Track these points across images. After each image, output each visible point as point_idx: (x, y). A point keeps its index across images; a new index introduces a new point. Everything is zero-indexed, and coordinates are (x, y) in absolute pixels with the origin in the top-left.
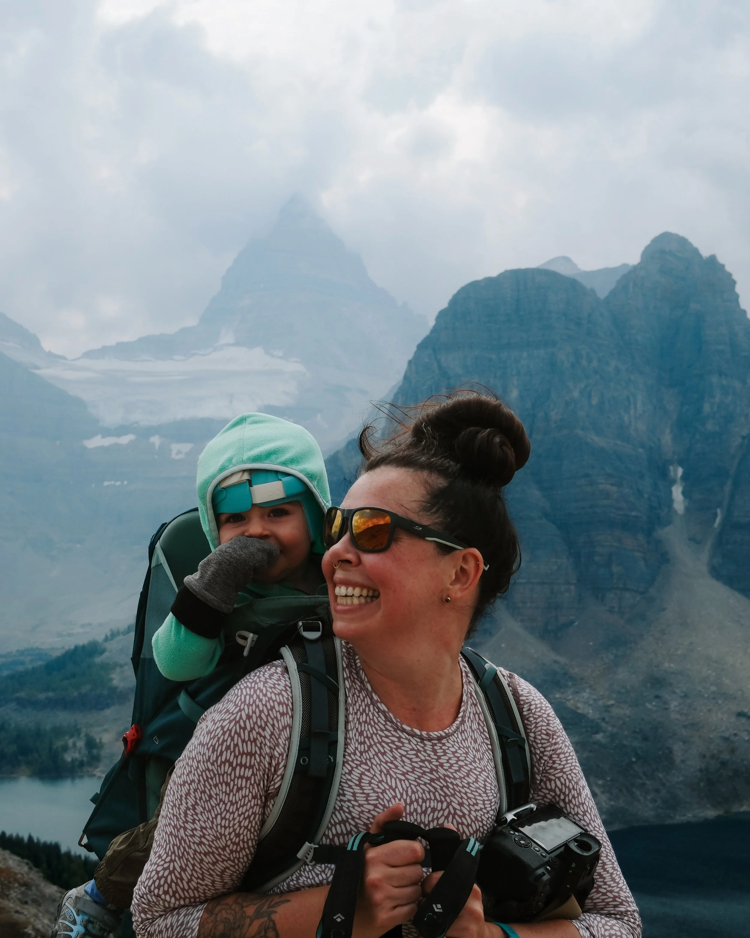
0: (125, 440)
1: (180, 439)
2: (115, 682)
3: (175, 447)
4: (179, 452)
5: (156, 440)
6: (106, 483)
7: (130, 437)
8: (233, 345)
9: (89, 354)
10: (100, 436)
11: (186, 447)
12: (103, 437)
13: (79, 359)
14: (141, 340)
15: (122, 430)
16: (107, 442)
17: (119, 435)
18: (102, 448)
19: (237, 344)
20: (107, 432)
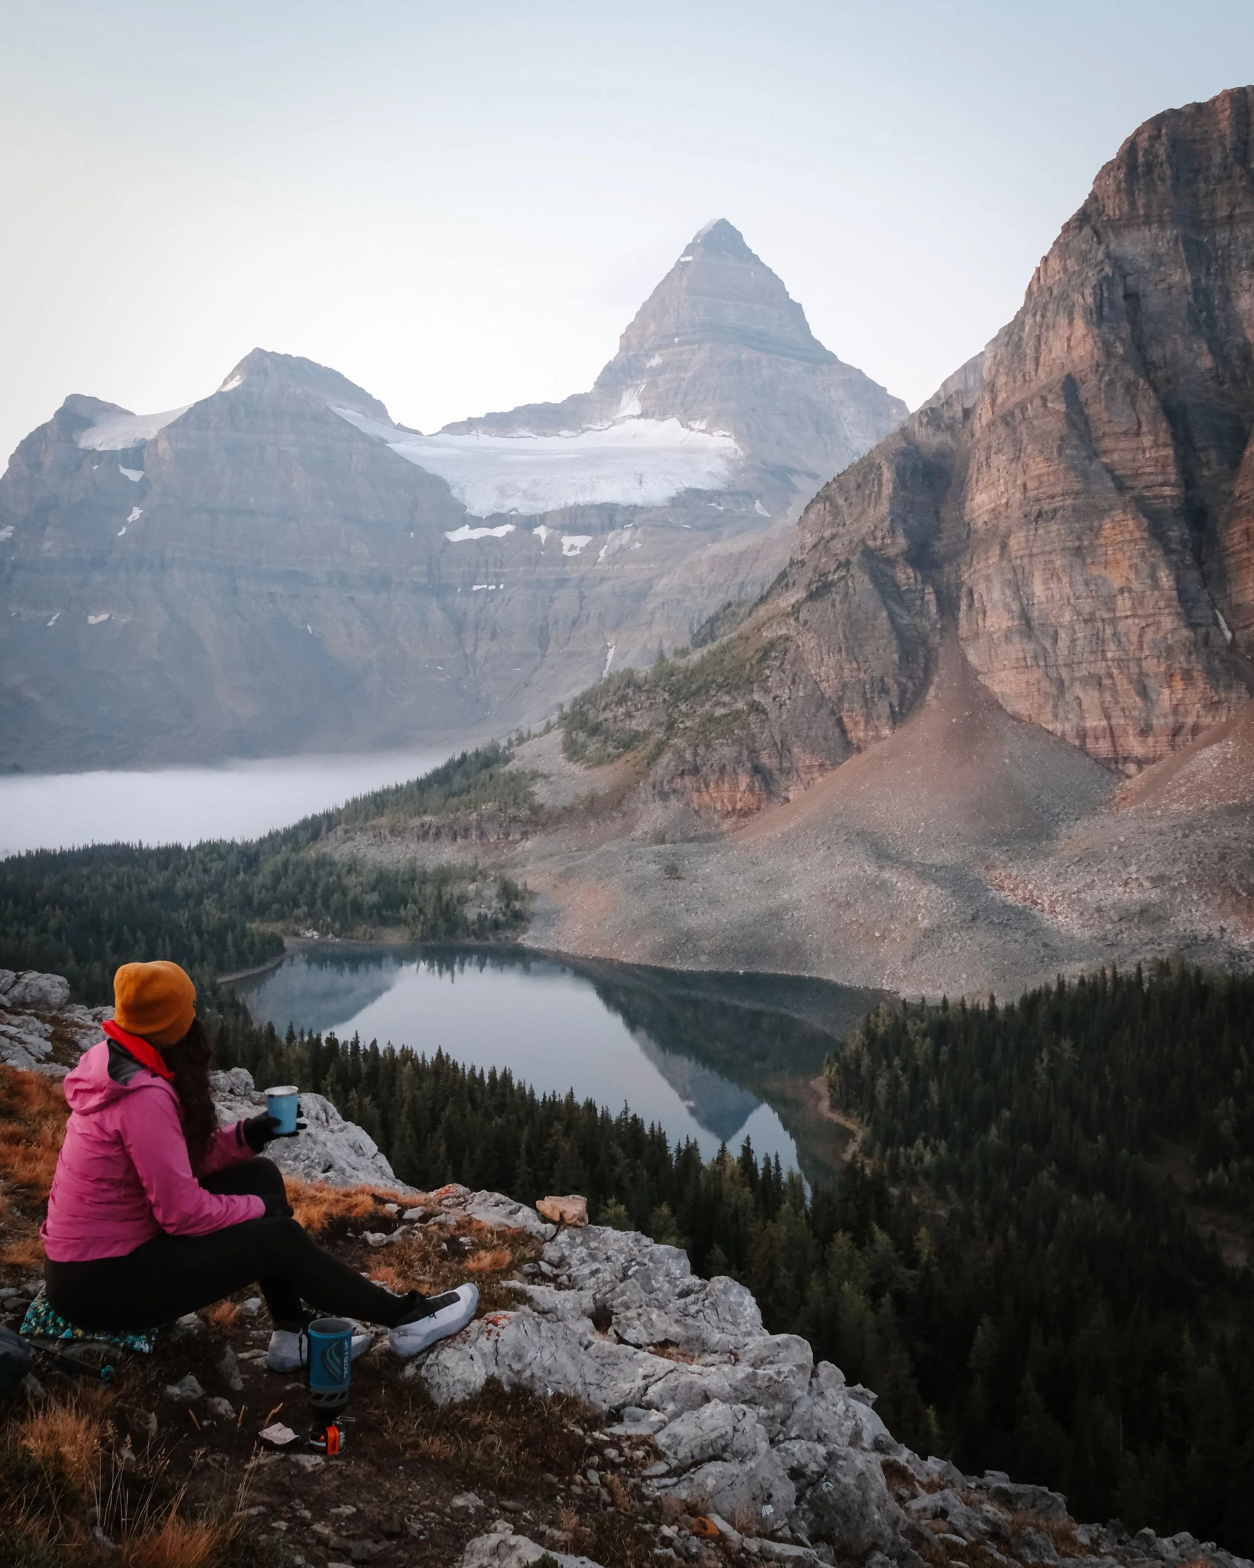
0: (500, 532)
1: (574, 530)
2: (539, 799)
3: (567, 541)
4: (573, 547)
5: (541, 532)
6: (475, 588)
7: (509, 528)
8: (639, 417)
9: (450, 428)
10: (467, 526)
11: (581, 541)
12: (471, 528)
13: (437, 434)
14: (517, 411)
15: (496, 520)
16: (478, 533)
17: (492, 526)
18: (469, 541)
19: (644, 415)
20: (476, 522)
